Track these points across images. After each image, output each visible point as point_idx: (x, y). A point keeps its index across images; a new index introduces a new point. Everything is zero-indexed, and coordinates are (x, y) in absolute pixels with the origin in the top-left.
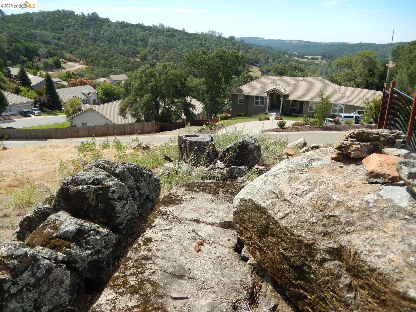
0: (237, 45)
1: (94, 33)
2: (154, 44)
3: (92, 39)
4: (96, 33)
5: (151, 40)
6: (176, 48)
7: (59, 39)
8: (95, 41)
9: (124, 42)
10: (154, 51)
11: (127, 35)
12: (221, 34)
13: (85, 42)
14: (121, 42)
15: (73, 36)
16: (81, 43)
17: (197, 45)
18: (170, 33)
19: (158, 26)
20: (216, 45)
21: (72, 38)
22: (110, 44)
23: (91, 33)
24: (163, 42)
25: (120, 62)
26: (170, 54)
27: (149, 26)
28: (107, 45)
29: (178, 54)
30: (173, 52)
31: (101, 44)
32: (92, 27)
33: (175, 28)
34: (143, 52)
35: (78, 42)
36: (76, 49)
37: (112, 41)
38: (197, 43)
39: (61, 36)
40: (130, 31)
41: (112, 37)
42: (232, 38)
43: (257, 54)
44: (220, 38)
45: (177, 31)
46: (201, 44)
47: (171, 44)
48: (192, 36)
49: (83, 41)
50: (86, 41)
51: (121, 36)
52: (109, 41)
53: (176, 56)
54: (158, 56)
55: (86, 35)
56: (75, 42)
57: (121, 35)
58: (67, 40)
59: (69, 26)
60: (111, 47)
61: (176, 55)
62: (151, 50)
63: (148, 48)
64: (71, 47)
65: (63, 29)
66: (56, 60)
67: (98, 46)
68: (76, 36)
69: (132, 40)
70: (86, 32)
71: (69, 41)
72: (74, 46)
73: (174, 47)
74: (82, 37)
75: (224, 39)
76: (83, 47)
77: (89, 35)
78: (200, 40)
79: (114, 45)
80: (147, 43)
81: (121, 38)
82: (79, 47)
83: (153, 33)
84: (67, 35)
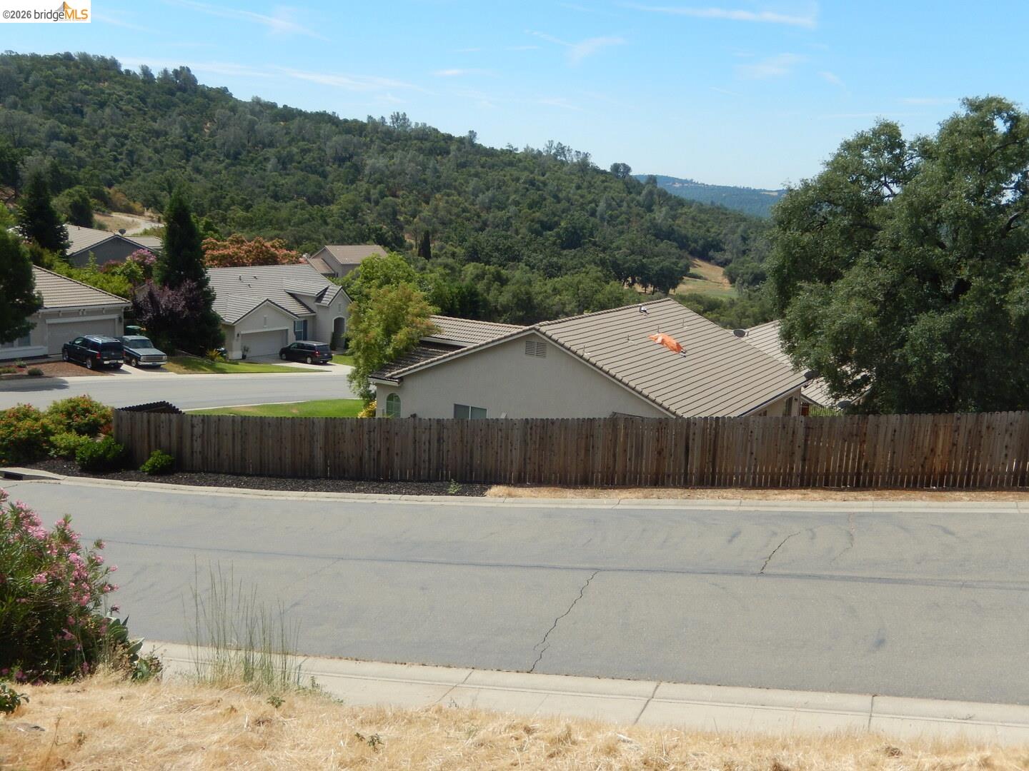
0: (644, 192)
1: (185, 128)
2: (382, 173)
3: (177, 147)
4: (191, 131)
5: (374, 161)
6: (455, 188)
7: (72, 140)
8: (188, 155)
9: (284, 163)
10: (383, 195)
11: (290, 143)
12: (586, 155)
13: (156, 157)
14: (273, 161)
15: (114, 135)
16: (140, 156)
17: (520, 185)
18: (427, 145)
19: (389, 122)
20: (578, 187)
21: (113, 140)
22: (238, 168)
23: (176, 130)
24: (411, 168)
25: (295, 220)
26: (436, 209)
27: (356, 121)
28: (226, 168)
29: (464, 211)
30: (447, 202)
31: (208, 166)
32: (177, 110)
33: (443, 130)
34: (350, 196)
35: (130, 153)
36: (126, 174)
37: (242, 157)
38: (518, 179)
39: (78, 131)
40: (301, 129)
41: (244, 146)
42: (620, 171)
43: (709, 224)
44: (584, 167)
45: (449, 138)
46: (532, 183)
47: (439, 177)
48: (498, 156)
49: (148, 152)
50: (157, 151)
51: (271, 145)
52: (235, 157)
53: (458, 216)
54: (395, 213)
55: (158, 134)
56: (121, 154)
57: (271, 141)
58: (98, 146)
59: (102, 105)
60: (242, 174)
61: (455, 210)
62: (374, 194)
63: (363, 185)
64: (109, 167)
65: (82, 113)
66: (77, 198)
67: (198, 171)
68: (126, 137)
69: (308, 158)
70: (156, 126)
71: (102, 150)
72: (121, 164)
73: (448, 186)
74: (144, 140)
75: (597, 171)
76: (147, 171)
77: (166, 133)
78: (526, 169)
79: (251, 168)
80: (358, 169)
81: (273, 150)
82: (136, 170)
83: (372, 141)
84: (95, 132)
